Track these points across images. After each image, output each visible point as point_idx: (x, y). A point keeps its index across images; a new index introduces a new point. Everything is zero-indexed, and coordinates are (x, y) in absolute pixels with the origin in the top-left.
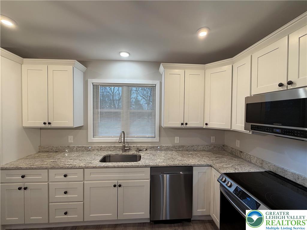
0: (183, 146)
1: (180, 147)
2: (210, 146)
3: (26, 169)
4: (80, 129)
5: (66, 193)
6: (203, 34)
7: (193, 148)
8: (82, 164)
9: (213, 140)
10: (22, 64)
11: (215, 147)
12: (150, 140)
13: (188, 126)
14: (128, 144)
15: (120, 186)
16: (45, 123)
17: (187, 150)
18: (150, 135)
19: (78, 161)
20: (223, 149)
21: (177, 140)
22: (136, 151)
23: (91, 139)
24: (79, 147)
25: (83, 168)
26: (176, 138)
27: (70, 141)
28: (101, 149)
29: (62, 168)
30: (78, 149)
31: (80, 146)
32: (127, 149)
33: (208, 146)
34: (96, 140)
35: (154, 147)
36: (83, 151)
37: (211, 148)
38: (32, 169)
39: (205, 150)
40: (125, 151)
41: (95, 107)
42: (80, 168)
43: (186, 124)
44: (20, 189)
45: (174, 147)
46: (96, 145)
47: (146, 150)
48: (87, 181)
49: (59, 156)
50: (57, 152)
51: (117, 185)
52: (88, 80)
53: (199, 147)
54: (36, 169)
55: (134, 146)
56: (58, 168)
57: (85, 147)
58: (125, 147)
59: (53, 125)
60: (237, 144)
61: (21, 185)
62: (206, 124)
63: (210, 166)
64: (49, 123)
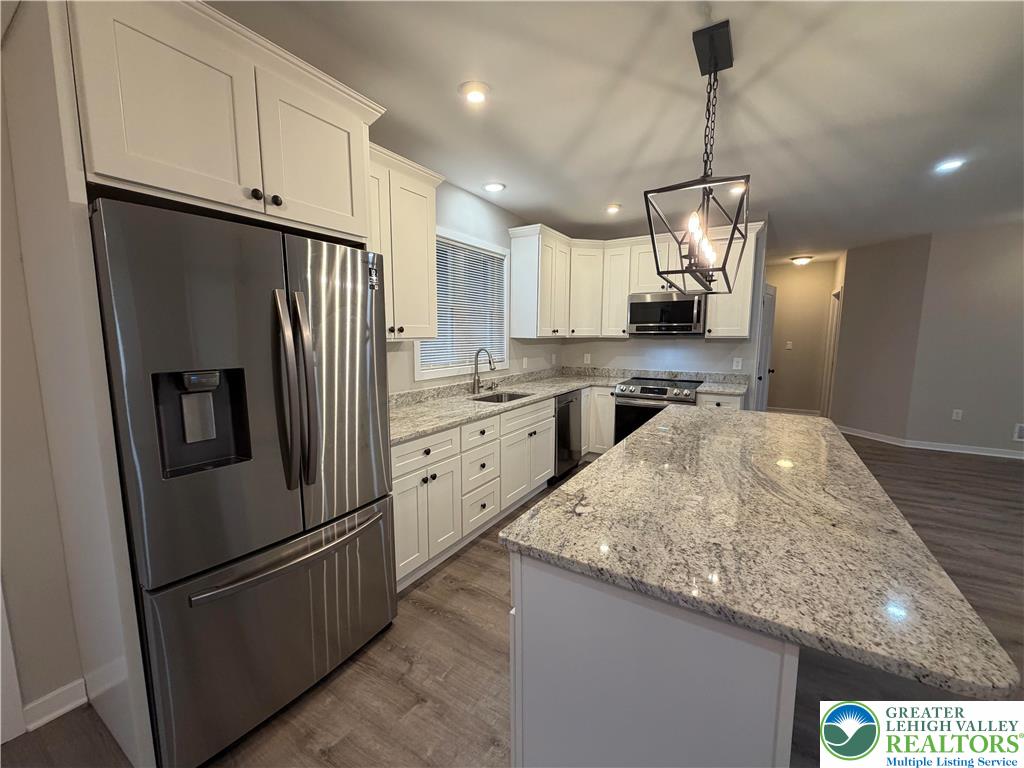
3: (434, 432)
5: (484, 465)
13: (557, 334)
15: (535, 433)
34: (426, 374)
44: (425, 481)
46: (430, 387)
48: (503, 436)
51: (531, 432)
56: (473, 421)
57: (412, 394)
60: (587, 360)
61: (423, 474)
62: (573, 331)
63: (591, 386)
64: (401, 330)
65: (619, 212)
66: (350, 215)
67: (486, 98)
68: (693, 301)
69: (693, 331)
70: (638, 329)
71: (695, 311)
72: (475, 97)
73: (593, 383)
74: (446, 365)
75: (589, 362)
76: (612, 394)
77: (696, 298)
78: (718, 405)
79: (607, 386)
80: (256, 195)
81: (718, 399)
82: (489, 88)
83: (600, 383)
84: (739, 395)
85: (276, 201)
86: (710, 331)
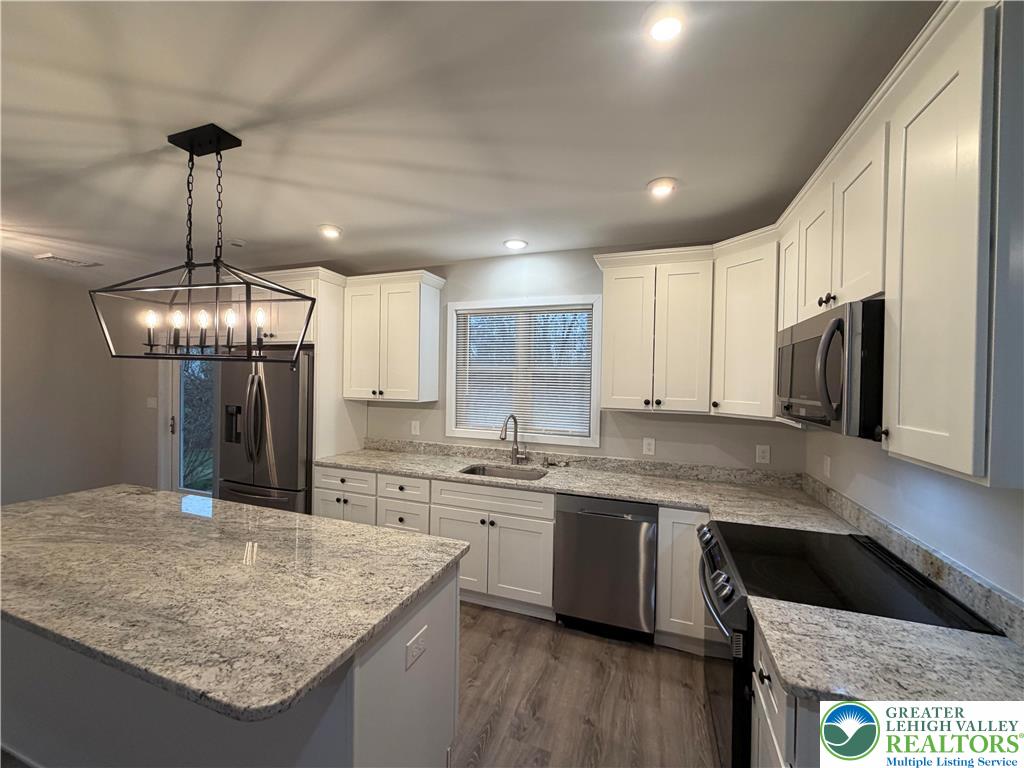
0: (664, 466)
1: (655, 466)
2: (750, 473)
4: (432, 408)
5: (401, 520)
6: (662, 191)
7: (695, 473)
8: (429, 472)
9: (762, 454)
10: (344, 287)
11: (768, 477)
12: (576, 442)
13: (662, 407)
14: (526, 447)
15: (492, 523)
16: (374, 393)
17: (677, 477)
18: (577, 429)
19: (422, 467)
20: (798, 486)
21: (648, 448)
22: (543, 465)
23: (453, 431)
24: (430, 445)
25: (430, 479)
26: (646, 441)
27: (413, 433)
28: (469, 453)
29: (396, 474)
30: (428, 449)
31: (431, 443)
32: (522, 459)
33: (745, 472)
34: (460, 432)
35: (586, 460)
36: (436, 454)
37: (754, 477)
38: (355, 469)
39: (730, 483)
40: (519, 461)
41: (460, 363)
42: (423, 477)
43: (659, 403)
44: (339, 500)
45: (638, 464)
46: (461, 444)
47: (567, 464)
48: (435, 504)
49: (394, 456)
50: (391, 451)
51: (486, 520)
52: (447, 306)
53: (715, 473)
54: (359, 470)
55: (538, 454)
56: (390, 474)
57: (440, 447)
58: (516, 451)
59: (387, 397)
61: (340, 494)
62: (715, 405)
64: (381, 393)
86: (887, 433)
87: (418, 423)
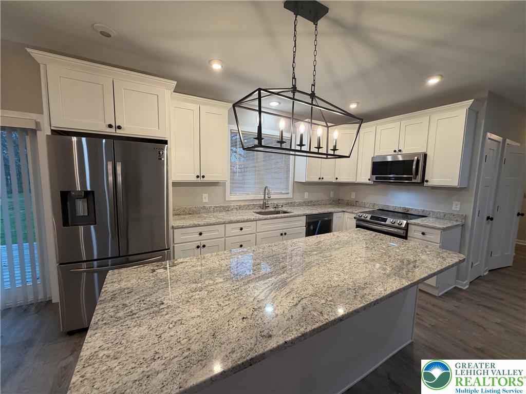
1: (309, 202)
3: (205, 225)
4: (216, 186)
5: (241, 246)
12: (285, 196)
15: (286, 234)
18: (284, 191)
23: (229, 197)
24: (217, 207)
25: (257, 221)
26: (305, 193)
27: (204, 201)
28: (240, 208)
29: (238, 222)
30: (216, 209)
36: (221, 211)
38: (210, 224)
42: (254, 220)
44: (198, 247)
46: (235, 204)
50: (190, 214)
51: (283, 233)
54: (213, 224)
56: (234, 223)
57: (223, 207)
58: (265, 203)
60: (353, 196)
61: (198, 243)
62: (337, 179)
63: (344, 212)
64: (203, 177)
65: (356, 108)
66: (158, 129)
67: (222, 67)
68: (413, 161)
69: (413, 181)
70: (377, 178)
71: (414, 167)
72: (217, 66)
73: (344, 210)
74: (247, 194)
75: (354, 197)
76: (355, 218)
77: (416, 158)
78: (423, 234)
79: (352, 213)
80: (110, 126)
81: (424, 230)
82: (222, 61)
83: (349, 211)
84: (439, 229)
85: (119, 127)
86: (427, 181)
87: (207, 195)
